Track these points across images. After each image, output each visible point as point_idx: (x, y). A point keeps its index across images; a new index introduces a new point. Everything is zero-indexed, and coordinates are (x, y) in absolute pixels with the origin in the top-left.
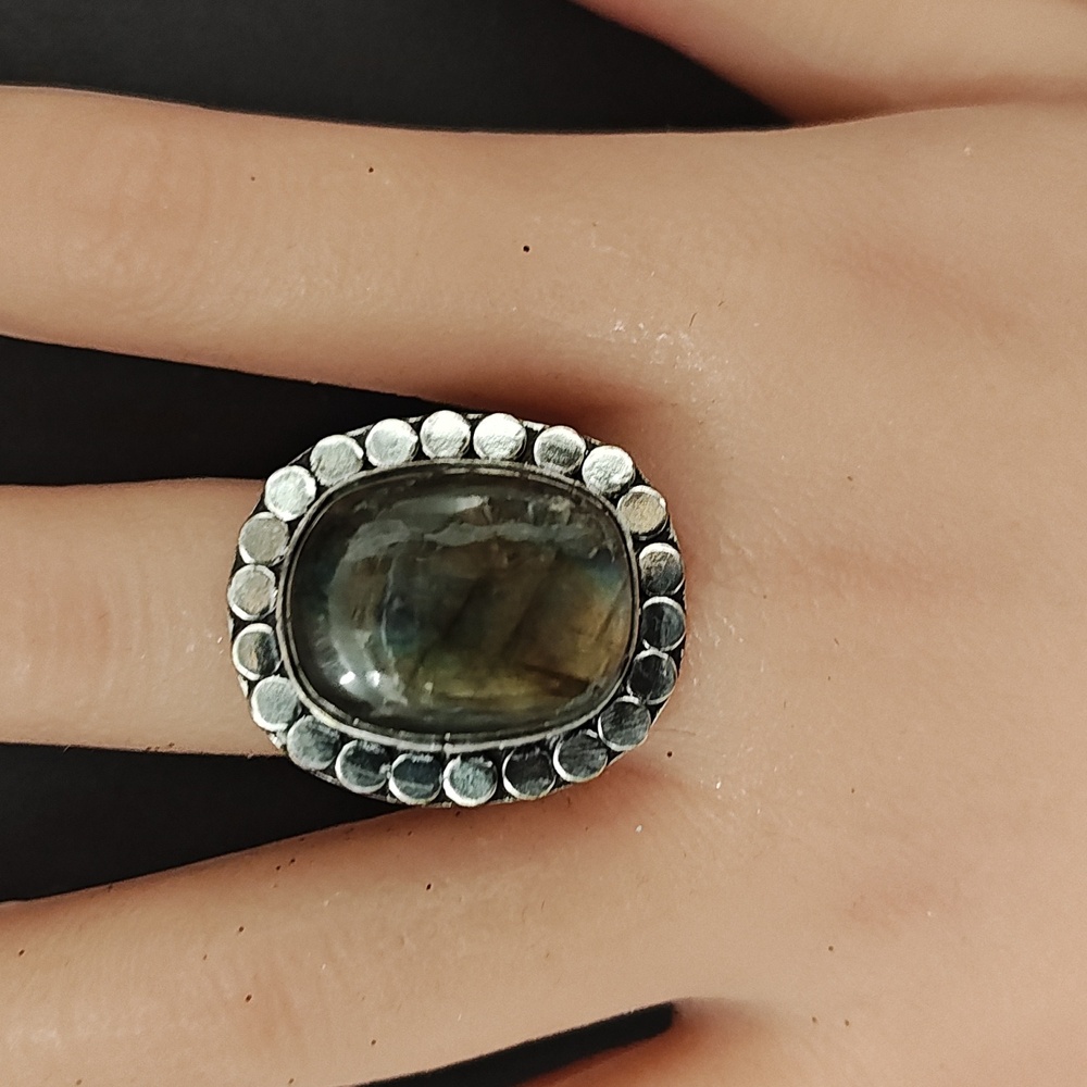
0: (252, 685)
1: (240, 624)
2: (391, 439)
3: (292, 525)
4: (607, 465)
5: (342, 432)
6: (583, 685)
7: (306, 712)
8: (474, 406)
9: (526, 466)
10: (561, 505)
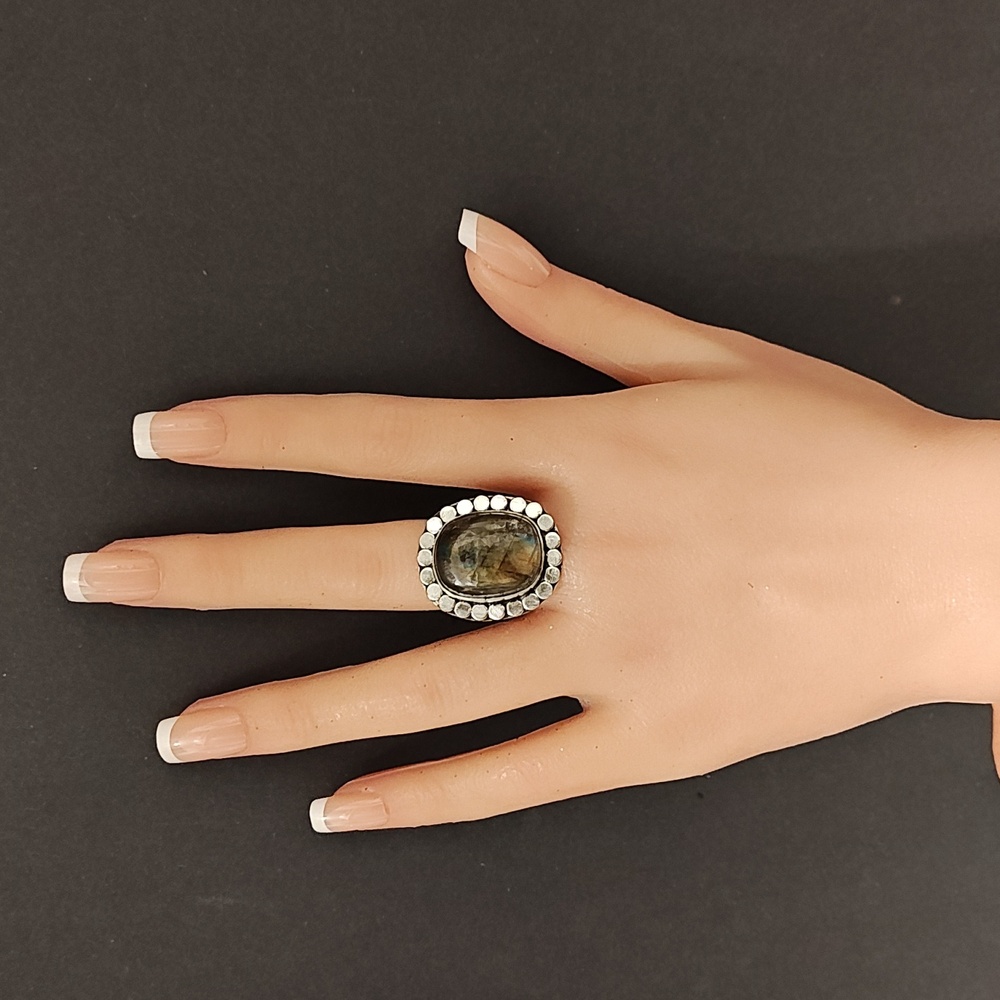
0: (427, 587)
1: (422, 568)
2: (464, 507)
3: (435, 535)
4: (533, 510)
5: (449, 505)
6: (527, 577)
7: (444, 593)
8: (490, 494)
9: (508, 511)
10: (515, 522)
